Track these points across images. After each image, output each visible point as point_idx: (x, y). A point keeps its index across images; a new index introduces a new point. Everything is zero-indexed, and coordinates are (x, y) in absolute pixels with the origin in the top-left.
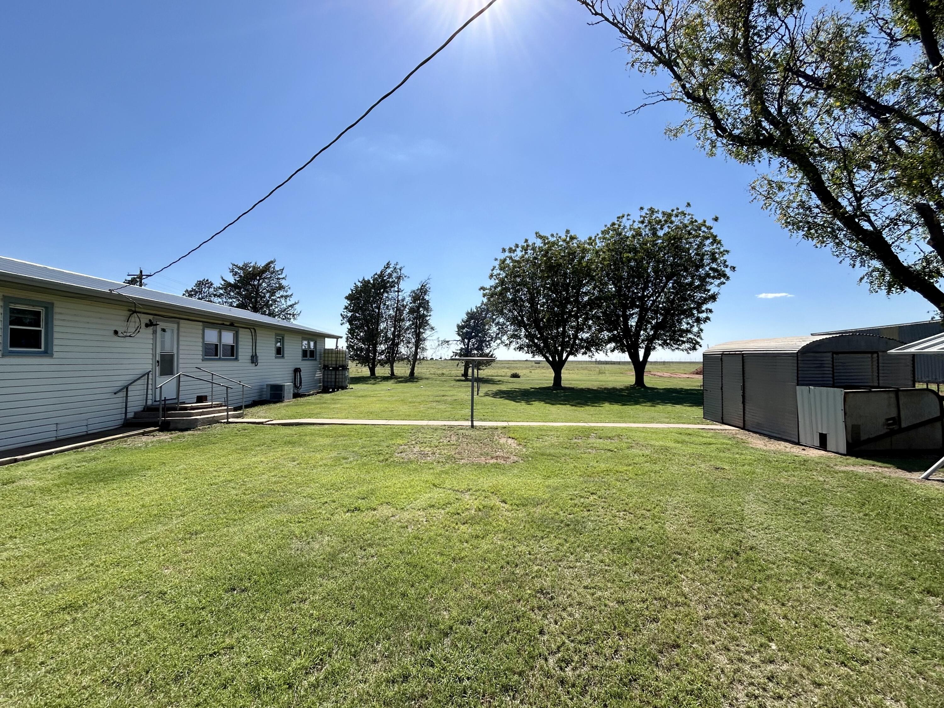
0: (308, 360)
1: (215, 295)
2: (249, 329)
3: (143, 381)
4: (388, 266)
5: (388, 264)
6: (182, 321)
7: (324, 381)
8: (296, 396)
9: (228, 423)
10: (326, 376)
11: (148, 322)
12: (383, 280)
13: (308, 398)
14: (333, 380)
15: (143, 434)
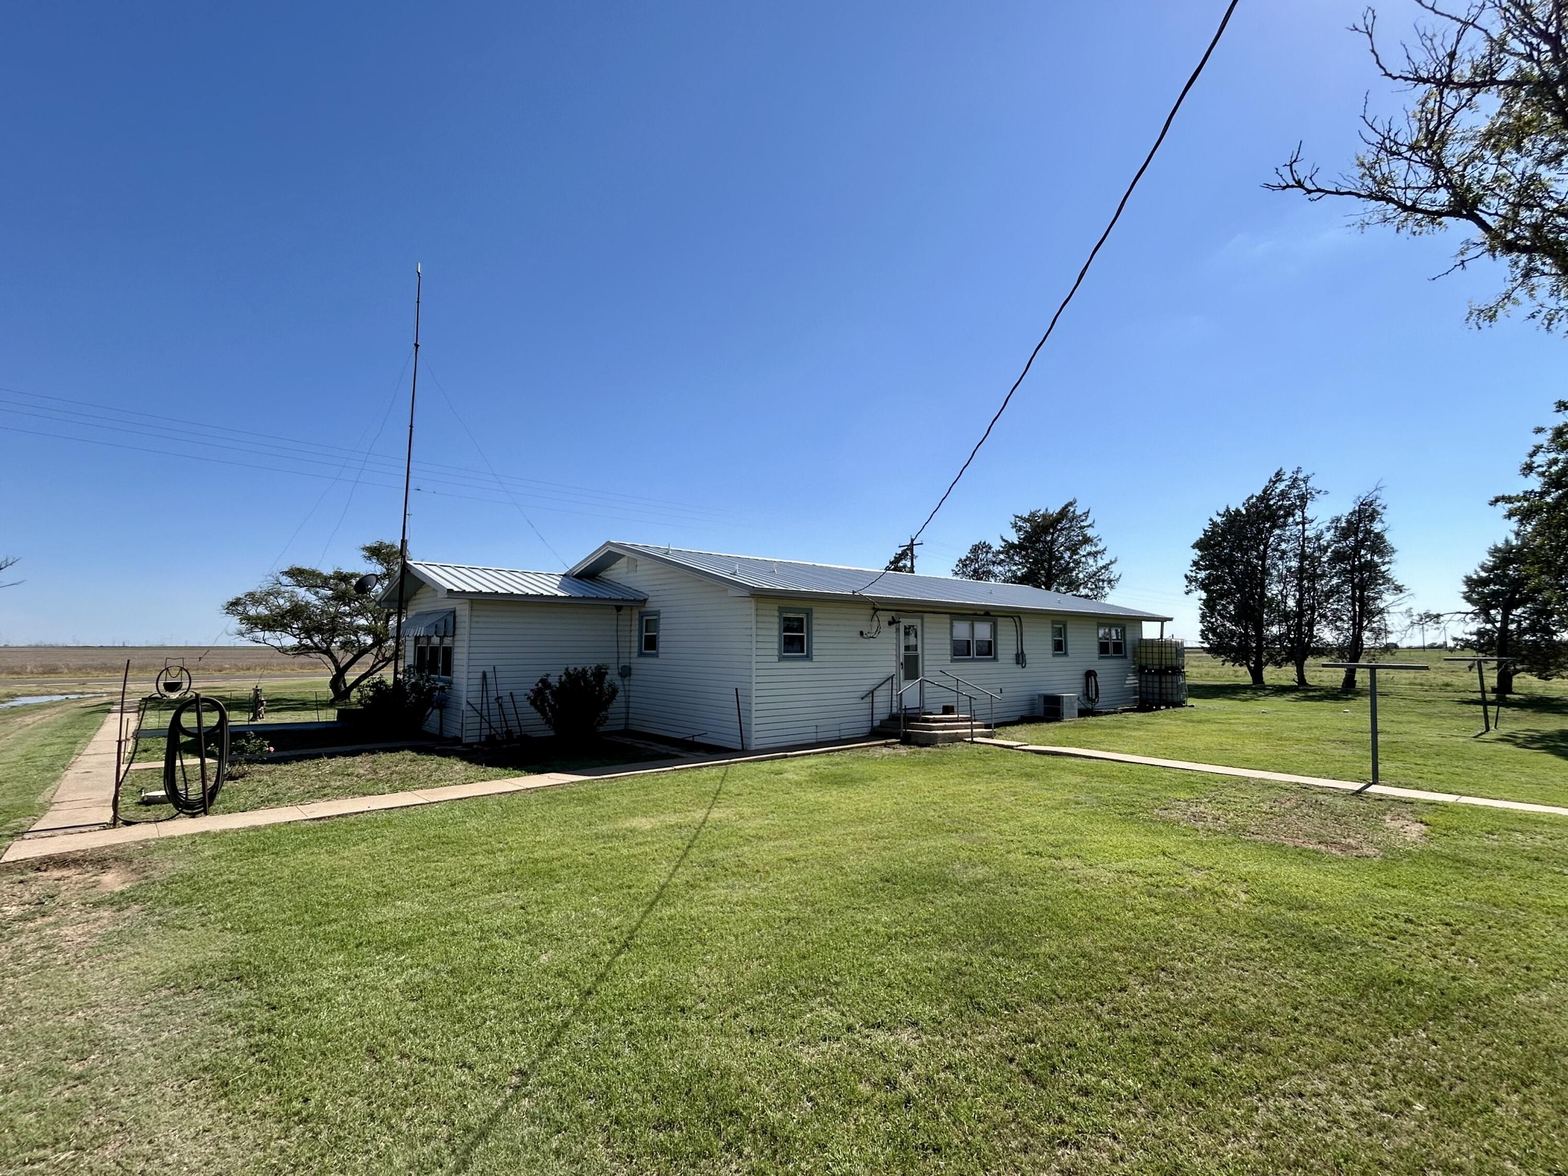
0: (1111, 657)
1: (994, 563)
2: (1012, 617)
3: (887, 686)
4: (1279, 476)
5: (1277, 474)
6: (926, 615)
7: (1141, 693)
8: (1083, 713)
9: (973, 742)
10: (1144, 684)
11: (891, 619)
12: (1268, 507)
13: (1104, 718)
14: (1157, 690)
15: (885, 745)
